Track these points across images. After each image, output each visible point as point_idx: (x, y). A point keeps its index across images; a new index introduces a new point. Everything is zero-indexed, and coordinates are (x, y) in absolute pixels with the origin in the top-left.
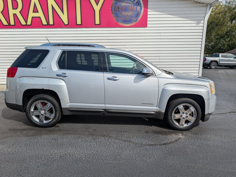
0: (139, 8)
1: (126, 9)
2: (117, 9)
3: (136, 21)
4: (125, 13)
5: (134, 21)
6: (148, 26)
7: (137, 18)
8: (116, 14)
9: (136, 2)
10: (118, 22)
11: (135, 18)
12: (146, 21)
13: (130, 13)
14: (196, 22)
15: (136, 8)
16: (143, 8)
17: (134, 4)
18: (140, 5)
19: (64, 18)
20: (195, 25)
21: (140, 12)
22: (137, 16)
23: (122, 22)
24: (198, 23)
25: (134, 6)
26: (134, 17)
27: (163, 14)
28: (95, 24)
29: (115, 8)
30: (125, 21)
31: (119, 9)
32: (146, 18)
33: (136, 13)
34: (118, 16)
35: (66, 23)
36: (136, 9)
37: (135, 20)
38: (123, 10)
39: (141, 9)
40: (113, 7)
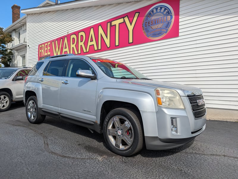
0: (169, 17)
1: (156, 22)
2: (148, 24)
3: (166, 33)
4: (155, 27)
5: (164, 32)
6: (180, 34)
8: (146, 29)
9: (166, 12)
10: (148, 37)
11: (166, 29)
12: (178, 29)
13: (160, 25)
15: (167, 18)
16: (174, 17)
17: (164, 15)
18: (170, 14)
19: (108, 42)
21: (170, 21)
22: (167, 27)
23: (152, 37)
25: (164, 17)
26: (164, 29)
27: (199, 16)
28: (129, 43)
29: (145, 24)
30: (155, 35)
31: (149, 24)
32: (178, 26)
33: (166, 23)
34: (147, 31)
35: (108, 46)
36: (167, 20)
38: (153, 24)
39: (171, 18)
40: (144, 23)
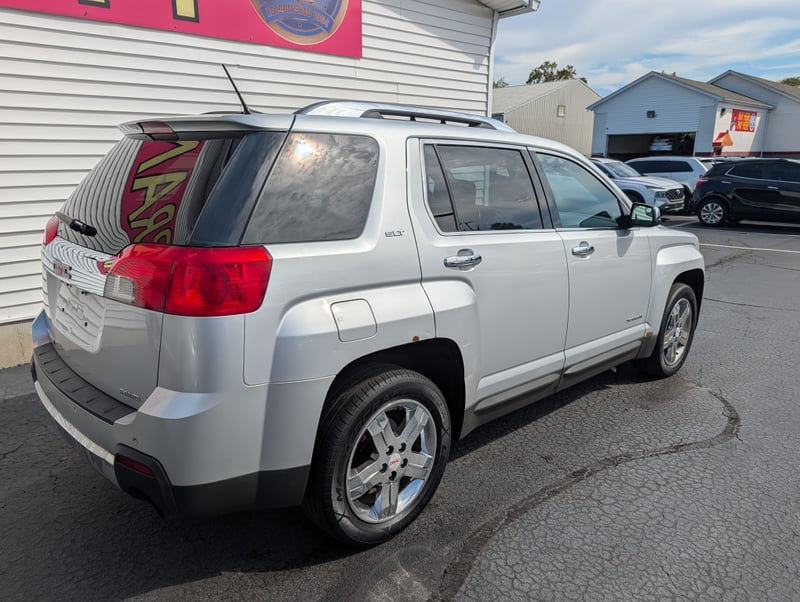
3: (328, 30)
6: (365, 53)
7: (331, 20)
10: (269, 20)
11: (327, 17)
12: (359, 34)
14: (473, 61)
20: (470, 68)
22: (330, 11)
23: (280, 24)
24: (477, 65)
26: (322, 13)
28: (177, 16)
30: (293, 25)
32: (359, 22)
37: (326, 23)
